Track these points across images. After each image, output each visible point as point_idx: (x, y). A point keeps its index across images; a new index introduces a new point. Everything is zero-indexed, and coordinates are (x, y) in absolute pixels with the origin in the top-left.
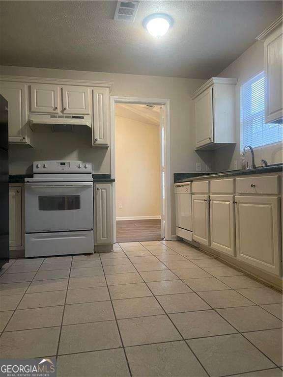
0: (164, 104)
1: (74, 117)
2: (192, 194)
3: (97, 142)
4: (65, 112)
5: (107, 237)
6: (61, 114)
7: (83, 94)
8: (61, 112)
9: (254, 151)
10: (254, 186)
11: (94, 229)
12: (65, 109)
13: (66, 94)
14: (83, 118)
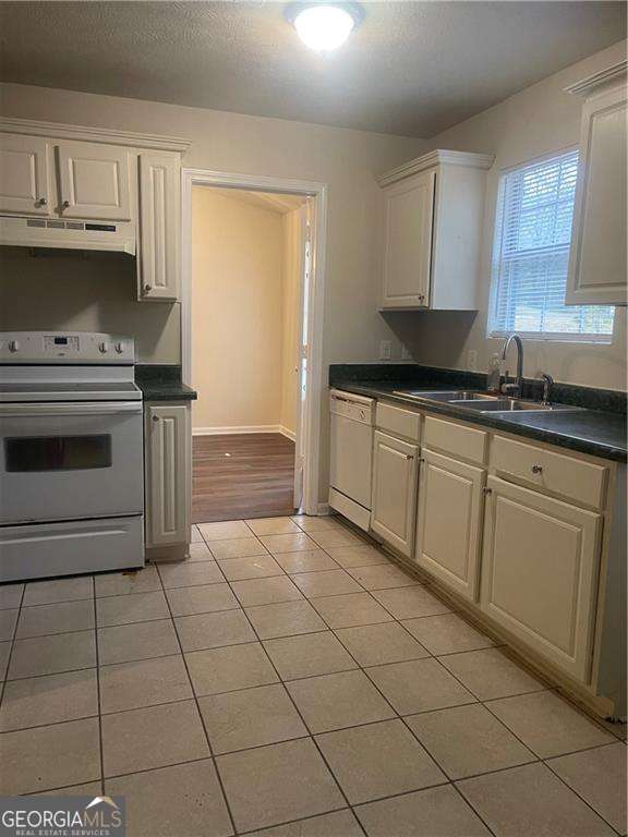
0: (314, 195)
1: (89, 227)
2: (374, 427)
3: (150, 294)
4: (66, 212)
5: (176, 529)
6: (56, 216)
7: (115, 165)
8: (56, 211)
9: (523, 344)
10: (540, 469)
11: (146, 512)
12: (66, 204)
13: (68, 165)
14: (113, 229)
